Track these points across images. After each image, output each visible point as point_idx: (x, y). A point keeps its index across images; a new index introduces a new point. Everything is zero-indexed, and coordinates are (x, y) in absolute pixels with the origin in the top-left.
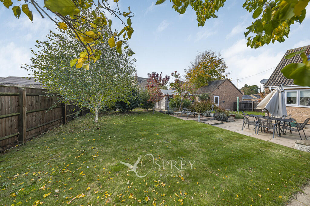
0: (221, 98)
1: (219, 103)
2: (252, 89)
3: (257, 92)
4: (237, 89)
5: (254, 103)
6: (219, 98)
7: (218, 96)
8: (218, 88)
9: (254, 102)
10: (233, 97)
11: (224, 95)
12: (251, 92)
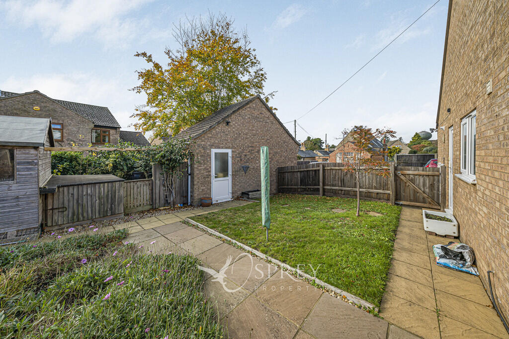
0: (237, 157)
1: (230, 172)
2: (316, 144)
3: (320, 148)
4: (294, 139)
5: (324, 170)
6: (230, 155)
7: (229, 151)
8: (228, 123)
9: (324, 167)
10: (276, 153)
11: (249, 147)
12: (314, 147)
